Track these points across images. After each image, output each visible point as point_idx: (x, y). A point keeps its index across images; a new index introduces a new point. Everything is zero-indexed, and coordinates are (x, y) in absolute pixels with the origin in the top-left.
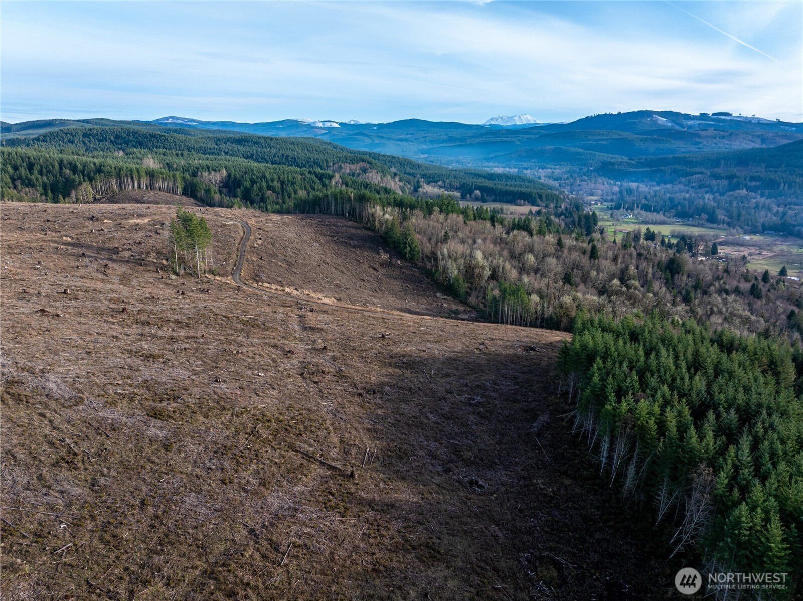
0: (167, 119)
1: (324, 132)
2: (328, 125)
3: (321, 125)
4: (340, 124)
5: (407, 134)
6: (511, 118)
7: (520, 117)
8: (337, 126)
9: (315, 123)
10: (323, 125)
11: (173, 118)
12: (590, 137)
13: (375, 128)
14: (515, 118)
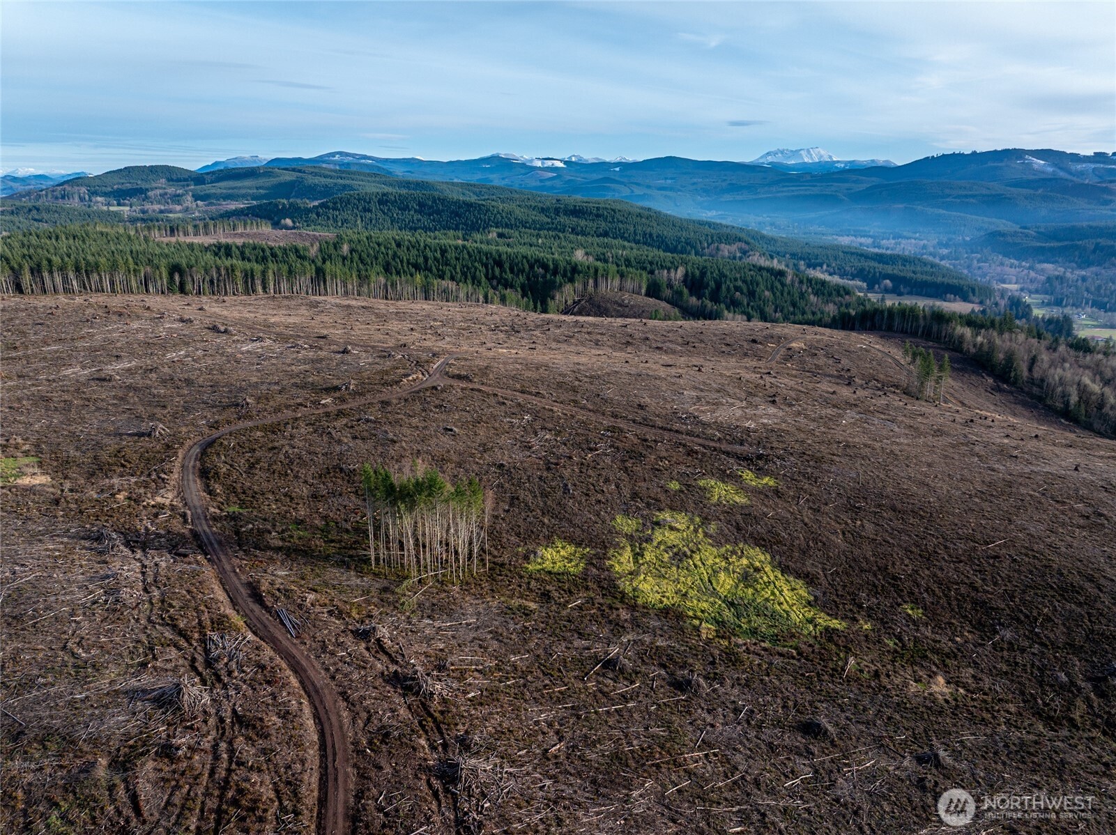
0: (333, 154)
1: (551, 175)
2: (549, 163)
3: (539, 164)
4: (566, 163)
5: (666, 179)
6: (796, 153)
7: (808, 151)
8: (561, 165)
9: (532, 161)
10: (543, 163)
11: (340, 153)
12: (947, 191)
13: (617, 169)
14: (802, 152)
